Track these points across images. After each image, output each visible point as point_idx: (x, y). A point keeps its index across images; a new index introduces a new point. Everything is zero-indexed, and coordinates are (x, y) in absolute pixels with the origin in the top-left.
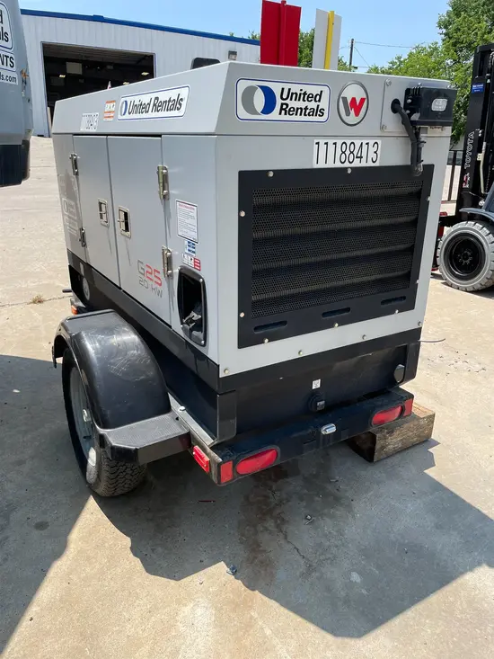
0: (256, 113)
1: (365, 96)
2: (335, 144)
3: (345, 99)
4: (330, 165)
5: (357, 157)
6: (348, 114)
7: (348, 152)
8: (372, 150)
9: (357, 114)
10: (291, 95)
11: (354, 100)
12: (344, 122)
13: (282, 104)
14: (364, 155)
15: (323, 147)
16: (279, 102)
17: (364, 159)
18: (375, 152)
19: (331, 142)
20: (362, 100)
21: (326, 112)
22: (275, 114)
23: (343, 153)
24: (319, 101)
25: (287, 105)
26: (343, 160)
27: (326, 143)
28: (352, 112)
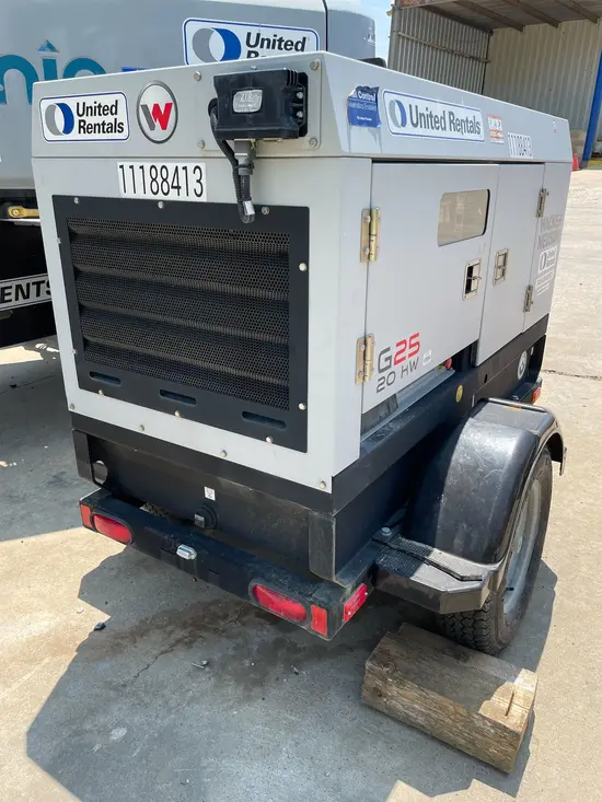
0: (58, 133)
1: (171, 101)
2: (142, 167)
3: (145, 108)
4: (140, 195)
5: (173, 187)
6: (152, 127)
7: (159, 180)
8: (193, 177)
9: (164, 127)
10: (87, 110)
11: (156, 107)
12: (148, 137)
13: (80, 121)
14: (182, 183)
15: (128, 172)
16: (77, 119)
17: (183, 190)
18: (199, 181)
19: (137, 165)
20: (168, 106)
21: (125, 127)
22: (75, 134)
23: (154, 180)
24: (116, 113)
25: (84, 121)
26: (155, 191)
27: (132, 167)
28: (157, 124)
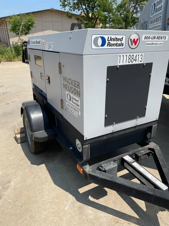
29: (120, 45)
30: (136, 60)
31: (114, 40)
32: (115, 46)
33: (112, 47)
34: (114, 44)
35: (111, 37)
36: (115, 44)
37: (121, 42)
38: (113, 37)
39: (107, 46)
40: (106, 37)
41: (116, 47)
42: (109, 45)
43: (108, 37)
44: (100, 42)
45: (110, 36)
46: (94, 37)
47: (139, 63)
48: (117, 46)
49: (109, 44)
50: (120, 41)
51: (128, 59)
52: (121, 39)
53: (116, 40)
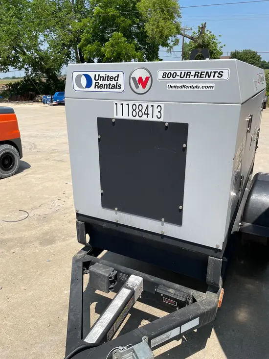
29: (114, 87)
30: (148, 114)
31: (104, 79)
32: (107, 88)
33: (103, 90)
34: (105, 85)
35: (99, 75)
36: (107, 85)
37: (116, 82)
38: (102, 74)
39: (95, 88)
40: (92, 75)
41: (108, 90)
42: (97, 87)
43: (95, 75)
44: (84, 81)
45: (97, 74)
46: (75, 74)
47: (155, 119)
48: (109, 88)
49: (97, 84)
50: (115, 80)
51: (131, 110)
52: (116, 79)
53: (108, 79)
